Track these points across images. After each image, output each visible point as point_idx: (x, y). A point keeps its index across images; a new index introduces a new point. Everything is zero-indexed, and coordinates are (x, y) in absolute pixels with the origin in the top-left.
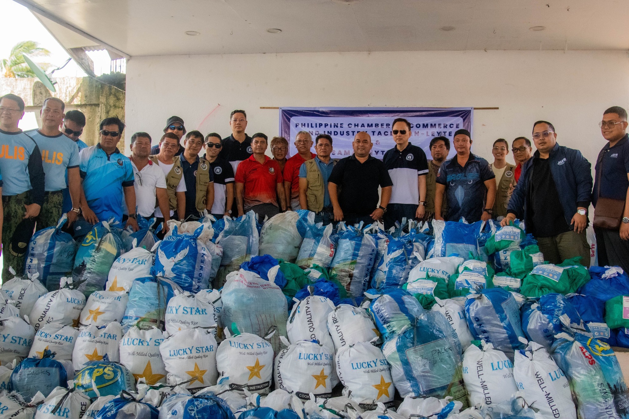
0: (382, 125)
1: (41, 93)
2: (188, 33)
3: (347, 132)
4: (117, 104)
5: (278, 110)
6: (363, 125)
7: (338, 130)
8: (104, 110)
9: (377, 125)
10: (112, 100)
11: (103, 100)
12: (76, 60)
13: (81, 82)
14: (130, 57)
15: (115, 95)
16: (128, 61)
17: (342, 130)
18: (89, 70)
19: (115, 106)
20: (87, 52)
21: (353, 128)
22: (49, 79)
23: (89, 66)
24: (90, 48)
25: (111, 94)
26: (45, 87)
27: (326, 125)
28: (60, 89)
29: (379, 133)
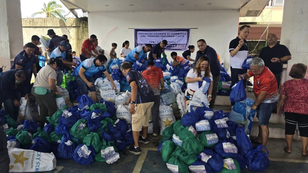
0: (164, 34)
1: (62, 23)
2: (106, 5)
3: (154, 36)
4: (86, 26)
5: (134, 29)
6: (158, 34)
7: (151, 35)
8: (82, 28)
9: (162, 34)
10: (84, 26)
11: (81, 25)
12: (72, 12)
13: (74, 19)
14: (89, 12)
15: (85, 24)
16: (88, 13)
17: (152, 35)
18: (76, 16)
19: (85, 27)
20: (75, 10)
21: (155, 35)
22: (64, 18)
23: (76, 14)
24: (76, 9)
25: (83, 23)
26: (63, 21)
27: (148, 34)
28: (68, 21)
29: (163, 36)
